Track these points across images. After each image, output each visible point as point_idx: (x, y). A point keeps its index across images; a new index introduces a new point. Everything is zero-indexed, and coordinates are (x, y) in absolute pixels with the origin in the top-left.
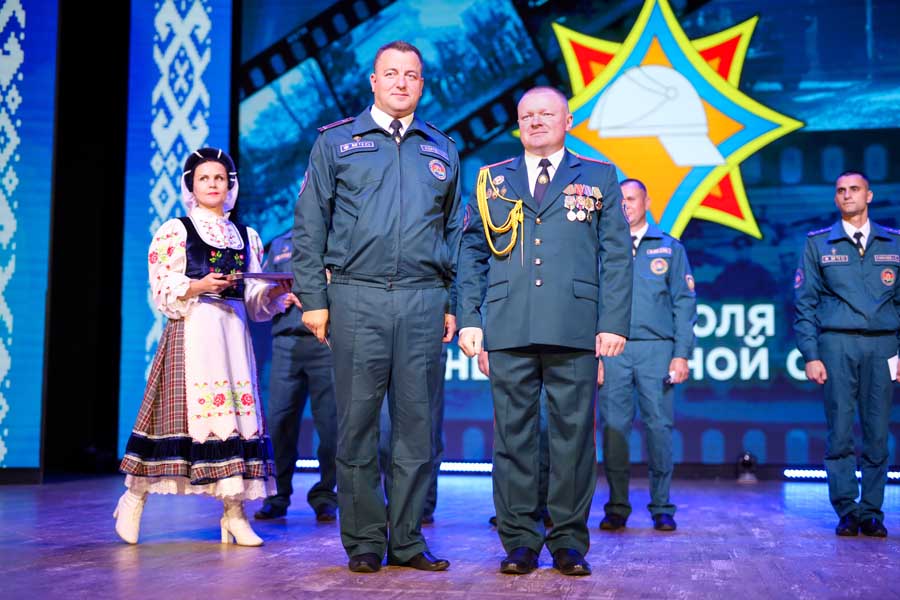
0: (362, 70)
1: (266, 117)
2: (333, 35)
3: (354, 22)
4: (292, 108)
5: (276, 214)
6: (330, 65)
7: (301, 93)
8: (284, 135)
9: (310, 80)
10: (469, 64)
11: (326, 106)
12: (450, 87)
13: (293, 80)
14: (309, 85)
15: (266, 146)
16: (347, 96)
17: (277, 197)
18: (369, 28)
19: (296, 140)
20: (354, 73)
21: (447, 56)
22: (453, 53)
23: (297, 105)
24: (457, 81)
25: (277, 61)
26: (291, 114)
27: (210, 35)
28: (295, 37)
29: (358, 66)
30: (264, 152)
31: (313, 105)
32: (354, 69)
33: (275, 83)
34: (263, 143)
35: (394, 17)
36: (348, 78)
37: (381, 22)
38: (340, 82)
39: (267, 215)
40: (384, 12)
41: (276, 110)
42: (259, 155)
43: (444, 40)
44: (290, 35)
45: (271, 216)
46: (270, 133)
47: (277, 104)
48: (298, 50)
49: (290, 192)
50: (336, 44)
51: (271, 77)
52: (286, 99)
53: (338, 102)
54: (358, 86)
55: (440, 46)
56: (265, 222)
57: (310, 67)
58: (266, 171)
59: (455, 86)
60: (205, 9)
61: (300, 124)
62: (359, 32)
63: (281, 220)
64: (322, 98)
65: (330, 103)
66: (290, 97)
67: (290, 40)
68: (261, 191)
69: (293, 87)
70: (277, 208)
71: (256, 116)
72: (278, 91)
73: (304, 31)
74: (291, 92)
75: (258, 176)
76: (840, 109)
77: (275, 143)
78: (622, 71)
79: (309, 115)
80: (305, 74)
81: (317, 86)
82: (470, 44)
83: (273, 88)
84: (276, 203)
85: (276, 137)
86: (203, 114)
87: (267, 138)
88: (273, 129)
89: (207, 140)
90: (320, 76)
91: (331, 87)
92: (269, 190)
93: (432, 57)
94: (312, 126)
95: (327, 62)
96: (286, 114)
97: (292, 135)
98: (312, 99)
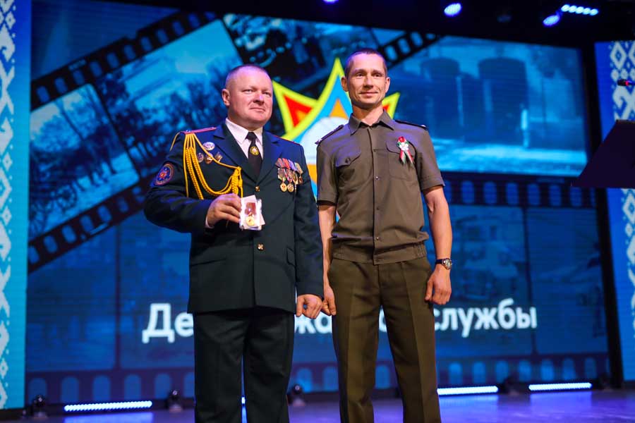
0: (131, 98)
1: (49, 126)
2: (107, 68)
3: (124, 61)
4: (74, 122)
5: (60, 205)
6: (105, 91)
7: (81, 111)
8: (66, 143)
9: (88, 100)
10: (212, 103)
11: (102, 123)
12: (199, 117)
13: (73, 100)
14: (88, 105)
15: (51, 149)
16: (119, 116)
17: (61, 191)
18: (136, 67)
19: (77, 147)
20: (124, 100)
21: (196, 94)
22: (201, 93)
23: (77, 119)
24: (204, 114)
25: (60, 83)
26: (72, 126)
27: (14, 56)
28: (75, 66)
29: (128, 95)
30: (49, 154)
31: (91, 121)
32: (124, 95)
33: (59, 101)
34: (48, 147)
35: (156, 62)
36: (120, 102)
37: (144, 64)
38: (113, 104)
39: (52, 206)
40: (148, 57)
41: (59, 122)
42: (45, 156)
43: (194, 83)
44: (72, 63)
45: (56, 206)
46: (54, 140)
47: (59, 116)
48: (78, 77)
49: (71, 187)
50: (110, 76)
51: (55, 95)
52: (69, 115)
53: (111, 121)
54: (128, 110)
55: (191, 87)
56: (50, 211)
57: (88, 90)
58: (53, 169)
59: (203, 118)
60: (11, 35)
61: (80, 135)
62: (128, 69)
63: (64, 210)
64: (98, 116)
65: (105, 120)
66: (72, 113)
67: (71, 68)
68: (47, 187)
69: (73, 104)
70: (61, 201)
71: (41, 125)
72: (61, 107)
73: (83, 62)
74: (72, 109)
75: (44, 174)
77: (59, 148)
78: (318, 119)
79: (88, 128)
80: (84, 96)
81: (93, 105)
82: (212, 88)
83: (57, 105)
84: (60, 196)
85: (59, 142)
86: (9, 120)
87: (52, 144)
88: (57, 137)
89: (12, 142)
90: (96, 99)
91: (106, 108)
92: (55, 185)
93: (185, 94)
94: (90, 137)
95: (102, 89)
96: (68, 126)
97: (74, 142)
98: (90, 116)
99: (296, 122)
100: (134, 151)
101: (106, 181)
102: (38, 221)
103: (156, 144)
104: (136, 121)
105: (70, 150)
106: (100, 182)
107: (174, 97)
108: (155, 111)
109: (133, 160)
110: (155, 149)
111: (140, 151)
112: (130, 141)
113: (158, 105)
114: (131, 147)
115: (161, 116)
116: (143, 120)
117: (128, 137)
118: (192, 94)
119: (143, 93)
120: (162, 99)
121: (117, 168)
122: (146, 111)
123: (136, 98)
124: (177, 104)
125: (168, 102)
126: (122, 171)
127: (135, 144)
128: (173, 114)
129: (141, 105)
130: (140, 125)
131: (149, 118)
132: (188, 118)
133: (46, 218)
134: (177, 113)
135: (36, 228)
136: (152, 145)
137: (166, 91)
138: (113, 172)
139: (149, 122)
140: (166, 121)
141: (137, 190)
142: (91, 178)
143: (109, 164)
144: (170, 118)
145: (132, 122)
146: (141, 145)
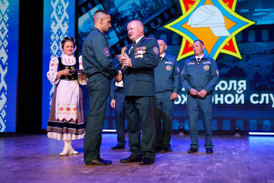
0: (116, 7)
1: (86, 22)
6: (106, 6)
10: (150, 5)
13: (94, 11)
15: (87, 31)
20: (114, 8)
21: (143, 2)
25: (89, 5)
29: (115, 6)
30: (86, 33)
32: (114, 7)
33: (89, 12)
34: (86, 31)
36: (112, 9)
38: (109, 11)
41: (90, 20)
42: (84, 34)
46: (88, 28)
47: (90, 18)
48: (96, 1)
51: (88, 10)
54: (115, 13)
57: (100, 6)
59: (145, 12)
71: (83, 22)
72: (90, 14)
76: (267, 18)
85: (89, 29)
86: (67, 22)
87: (87, 29)
88: (88, 26)
89: (68, 30)
93: (138, 3)
95: (105, 5)
99: (187, 9)
100: (117, 29)
103: (126, 25)
104: (118, 16)
107: (134, 4)
108: (126, 11)
109: (117, 33)
111: (119, 28)
112: (116, 25)
113: (127, 9)
114: (116, 27)
115: (128, 13)
116: (121, 16)
117: (115, 24)
118: (141, 3)
119: (121, 5)
120: (129, 6)
121: (110, 37)
122: (122, 12)
123: (118, 7)
124: (134, 7)
125: (131, 7)
126: (113, 38)
127: (118, 26)
128: (133, 12)
129: (120, 10)
130: (119, 18)
131: (123, 15)
132: (139, 12)
134: (134, 11)
136: (124, 26)
137: (130, 2)
139: (123, 16)
140: (130, 15)
141: (118, 45)
143: (108, 35)
144: (131, 14)
145: (116, 17)
146: (120, 26)
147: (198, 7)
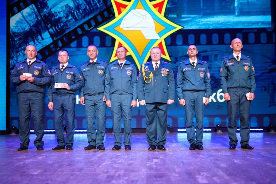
0: (49, 8)
1: (18, 22)
4: (27, 20)
5: (23, 53)
7: (30, 15)
8: (24, 29)
10: (83, 7)
11: (38, 19)
12: (77, 14)
13: (27, 11)
14: (33, 12)
15: (19, 31)
16: (45, 16)
17: (22, 48)
19: (29, 30)
20: (46, 9)
21: (76, 4)
22: (78, 3)
23: (29, 19)
24: (79, 12)
25: (21, 4)
26: (27, 21)
29: (48, 7)
30: (18, 33)
31: (34, 19)
32: (47, 8)
34: (18, 31)
36: (45, 10)
38: (42, 11)
39: (20, 54)
41: (22, 20)
42: (17, 34)
45: (21, 53)
47: (22, 18)
48: (29, 1)
51: (20, 10)
52: (25, 17)
53: (42, 18)
54: (48, 13)
55: (74, 1)
56: (19, 55)
57: (32, 6)
58: (20, 39)
59: (79, 14)
61: (30, 25)
64: (37, 16)
65: (39, 18)
66: (27, 16)
68: (17, 46)
69: (27, 13)
71: (15, 22)
74: (26, 15)
75: (16, 42)
76: (193, 23)
77: (22, 31)
79: (33, 22)
80: (31, 9)
81: (35, 13)
83: (21, 13)
84: (23, 50)
85: (22, 29)
87: (19, 29)
88: (21, 26)
90: (36, 10)
91: (40, 14)
92: (20, 46)
93: (72, 5)
94: (33, 26)
95: (38, 5)
96: (25, 21)
97: (27, 28)
98: (33, 17)
99: (120, 12)
100: (51, 30)
101: (40, 43)
102: (15, 60)
103: (60, 26)
104: (51, 18)
105: (26, 31)
106: (38, 43)
107: (67, 6)
108: (59, 13)
109: (50, 33)
110: (59, 29)
111: (53, 29)
113: (61, 10)
114: (50, 28)
115: (62, 15)
116: (55, 17)
117: (49, 25)
118: (75, 4)
119: (54, 6)
121: (44, 37)
122: (56, 13)
123: (52, 8)
124: (68, 9)
125: (64, 8)
127: (51, 27)
128: (66, 14)
129: (53, 11)
130: (53, 19)
131: (57, 16)
132: (73, 15)
133: (17, 58)
134: (68, 12)
135: (14, 63)
136: (58, 27)
137: (64, 4)
138: (43, 39)
139: (57, 17)
140: (64, 16)
141: (52, 46)
142: (34, 42)
143: (41, 36)
145: (50, 18)
146: (53, 27)
147: (130, 11)
